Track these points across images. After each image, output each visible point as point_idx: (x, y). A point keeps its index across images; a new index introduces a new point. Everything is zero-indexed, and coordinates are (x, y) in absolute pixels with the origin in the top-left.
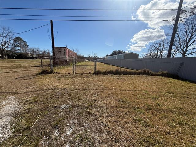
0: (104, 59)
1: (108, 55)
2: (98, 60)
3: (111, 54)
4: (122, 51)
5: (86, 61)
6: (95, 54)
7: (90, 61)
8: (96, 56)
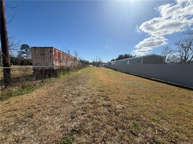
0: (110, 63)
1: (113, 60)
2: (103, 65)
3: (117, 59)
4: (129, 55)
5: (90, 66)
6: (99, 59)
7: (94, 66)
8: (100, 61)
